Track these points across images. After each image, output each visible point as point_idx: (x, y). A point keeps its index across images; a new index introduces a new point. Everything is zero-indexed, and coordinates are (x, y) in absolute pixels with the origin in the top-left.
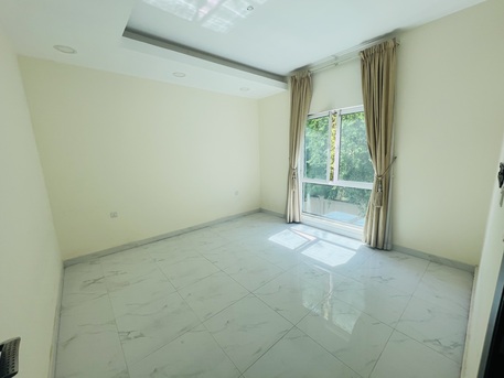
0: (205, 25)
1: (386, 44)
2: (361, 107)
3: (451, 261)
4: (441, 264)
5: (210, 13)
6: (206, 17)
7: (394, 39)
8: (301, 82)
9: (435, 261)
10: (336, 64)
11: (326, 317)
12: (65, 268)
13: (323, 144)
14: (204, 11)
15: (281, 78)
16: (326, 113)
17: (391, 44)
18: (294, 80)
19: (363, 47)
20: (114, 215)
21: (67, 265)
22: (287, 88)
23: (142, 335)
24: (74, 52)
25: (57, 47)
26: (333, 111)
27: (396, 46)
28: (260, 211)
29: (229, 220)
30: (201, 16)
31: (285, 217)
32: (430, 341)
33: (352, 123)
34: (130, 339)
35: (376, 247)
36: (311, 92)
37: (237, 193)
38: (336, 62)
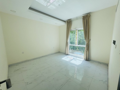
0: (49, 7)
1: (88, 15)
2: (83, 28)
3: (103, 63)
4: (101, 63)
5: (50, 5)
6: (49, 5)
7: (90, 14)
8: (69, 22)
9: (100, 63)
10: (77, 19)
11: (75, 77)
12: (9, 67)
13: (73, 37)
14: (49, 4)
15: (65, 21)
16: (75, 30)
17: (89, 15)
18: (68, 22)
19: (83, 16)
20: (23, 53)
21: (10, 66)
22: (66, 24)
23: (31, 83)
24: (15, 12)
25: (11, 10)
26: (76, 29)
27: (90, 16)
28: (59, 52)
29: (52, 54)
30: (48, 5)
31: (65, 53)
32: (100, 80)
33: (80, 32)
34: (28, 84)
35: (86, 60)
36: (71, 25)
37: (54, 48)
38: (77, 18)
